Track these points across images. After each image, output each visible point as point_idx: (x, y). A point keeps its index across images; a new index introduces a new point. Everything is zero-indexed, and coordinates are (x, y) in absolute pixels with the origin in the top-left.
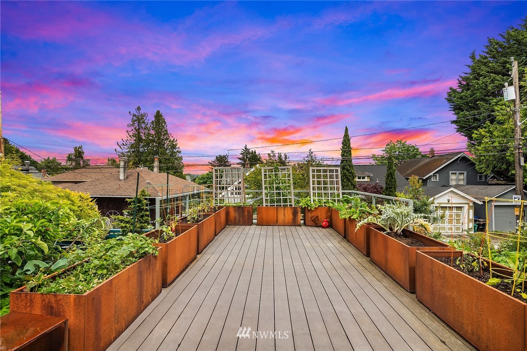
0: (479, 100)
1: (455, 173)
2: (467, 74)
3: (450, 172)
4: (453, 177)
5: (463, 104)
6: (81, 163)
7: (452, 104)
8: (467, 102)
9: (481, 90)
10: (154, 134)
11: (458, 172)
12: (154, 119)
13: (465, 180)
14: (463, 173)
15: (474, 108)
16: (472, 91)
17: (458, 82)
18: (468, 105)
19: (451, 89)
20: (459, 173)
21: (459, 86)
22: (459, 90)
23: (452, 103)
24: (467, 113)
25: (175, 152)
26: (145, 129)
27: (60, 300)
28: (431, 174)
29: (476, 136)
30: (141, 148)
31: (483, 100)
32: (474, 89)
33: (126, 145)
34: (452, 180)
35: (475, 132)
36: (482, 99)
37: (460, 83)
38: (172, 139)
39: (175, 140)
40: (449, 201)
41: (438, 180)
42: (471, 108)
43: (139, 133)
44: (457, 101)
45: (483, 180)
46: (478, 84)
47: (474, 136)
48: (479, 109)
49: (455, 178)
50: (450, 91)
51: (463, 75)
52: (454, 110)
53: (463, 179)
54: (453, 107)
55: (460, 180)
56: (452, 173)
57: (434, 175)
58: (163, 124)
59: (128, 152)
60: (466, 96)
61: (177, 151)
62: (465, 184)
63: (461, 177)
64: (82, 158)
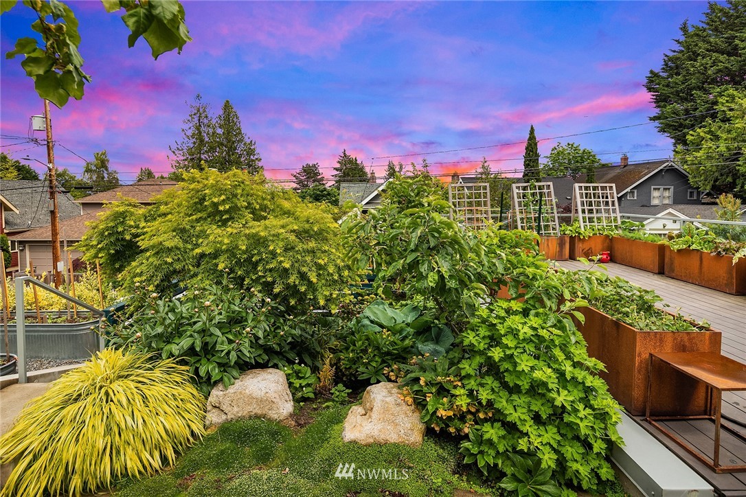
0: (694, 88)
1: (659, 189)
2: (674, 51)
3: (652, 187)
4: (655, 194)
5: (672, 93)
6: (106, 175)
7: (653, 94)
8: (677, 91)
9: (697, 75)
10: (221, 133)
11: (662, 187)
12: (221, 112)
13: (671, 199)
14: (669, 189)
15: (686, 99)
16: (684, 76)
17: (664, 63)
18: (678, 96)
19: (651, 72)
20: (664, 189)
21: (663, 69)
22: (664, 75)
23: (654, 92)
24: (677, 106)
25: (253, 161)
26: (209, 126)
27: (694, 338)
28: (628, 190)
29: (693, 138)
30: (203, 154)
31: (700, 88)
32: (687, 73)
33: (182, 149)
34: (654, 197)
35: (691, 132)
36: (698, 87)
37: (666, 65)
38: (248, 142)
39: (253, 143)
40: (664, 227)
41: (635, 198)
42: (682, 99)
43: (200, 133)
44: (664, 90)
45: (695, 198)
46: (693, 67)
47: (689, 138)
48: (693, 100)
49: (658, 196)
50: (650, 75)
51: (671, 54)
52: (655, 102)
53: (669, 197)
54: (654, 97)
55: (664, 197)
56: (654, 189)
57: (632, 192)
58: (235, 119)
59: (185, 160)
60: (676, 83)
61: (257, 159)
62: (671, 203)
63: (667, 194)
64: (107, 170)
